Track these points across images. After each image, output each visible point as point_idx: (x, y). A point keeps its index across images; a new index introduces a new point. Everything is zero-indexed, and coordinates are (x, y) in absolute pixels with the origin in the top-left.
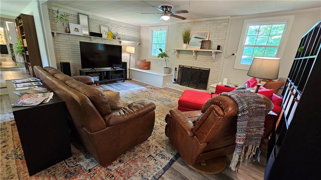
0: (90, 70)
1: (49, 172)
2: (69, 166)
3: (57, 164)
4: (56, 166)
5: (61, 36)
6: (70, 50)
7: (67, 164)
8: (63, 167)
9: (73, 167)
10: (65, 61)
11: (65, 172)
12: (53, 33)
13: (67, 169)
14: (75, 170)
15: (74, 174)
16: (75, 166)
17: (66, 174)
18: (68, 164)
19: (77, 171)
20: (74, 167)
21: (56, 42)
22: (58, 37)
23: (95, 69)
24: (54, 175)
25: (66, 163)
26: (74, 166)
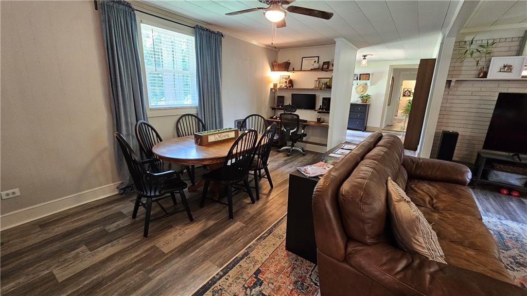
0: (508, 157)
1: (296, 260)
2: (310, 276)
3: (308, 261)
4: (304, 262)
5: (464, 84)
6: (474, 110)
7: (312, 271)
8: (307, 269)
9: (312, 281)
10: (451, 130)
11: (301, 277)
12: (449, 82)
13: (306, 276)
14: (308, 287)
15: (303, 289)
16: (314, 282)
17: (300, 279)
18: (313, 273)
19: (308, 290)
20: (312, 283)
21: (450, 97)
22: (457, 87)
23: (520, 155)
24: (293, 268)
25: (314, 269)
26: (314, 280)
